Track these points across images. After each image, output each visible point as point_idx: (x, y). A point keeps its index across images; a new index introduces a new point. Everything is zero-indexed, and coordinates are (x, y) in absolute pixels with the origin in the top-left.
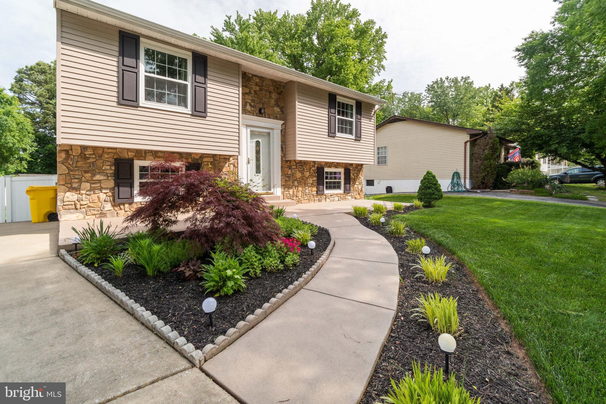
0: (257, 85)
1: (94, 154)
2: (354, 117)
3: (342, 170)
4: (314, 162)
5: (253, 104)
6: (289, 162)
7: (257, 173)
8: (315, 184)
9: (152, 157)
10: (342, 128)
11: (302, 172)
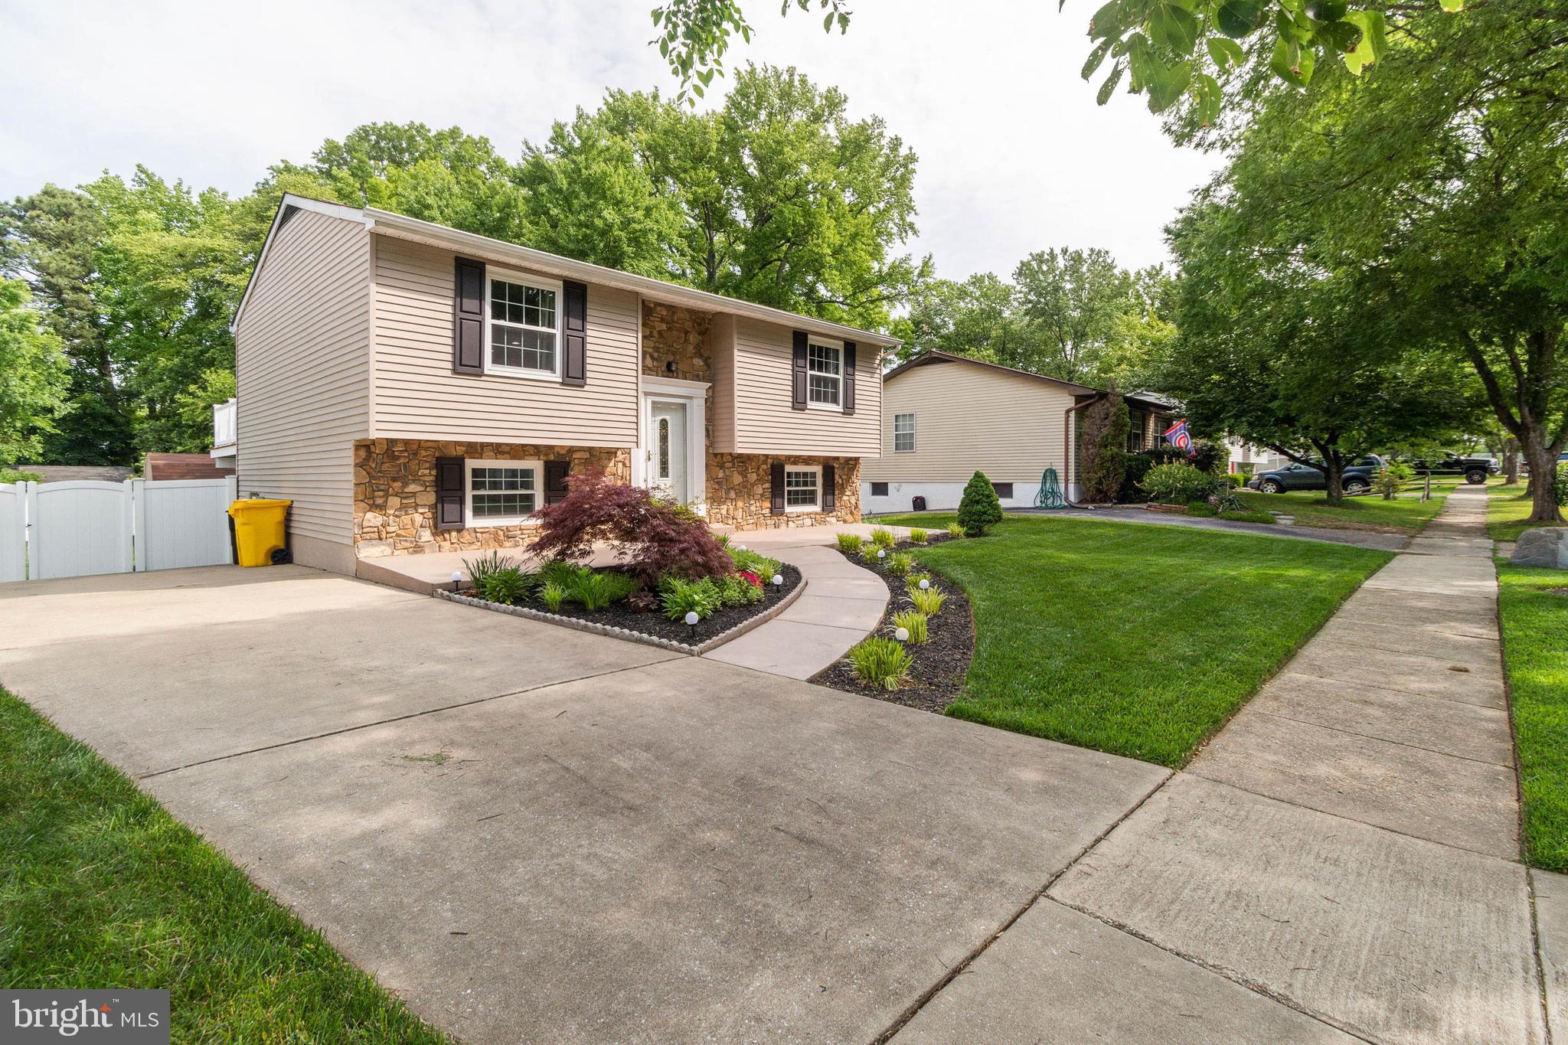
0: (662, 320)
1: (406, 451)
2: (841, 370)
3: (818, 469)
4: (767, 456)
5: (656, 355)
6: (719, 457)
7: (662, 476)
8: (768, 494)
9: (492, 454)
10: (818, 393)
11: (743, 473)
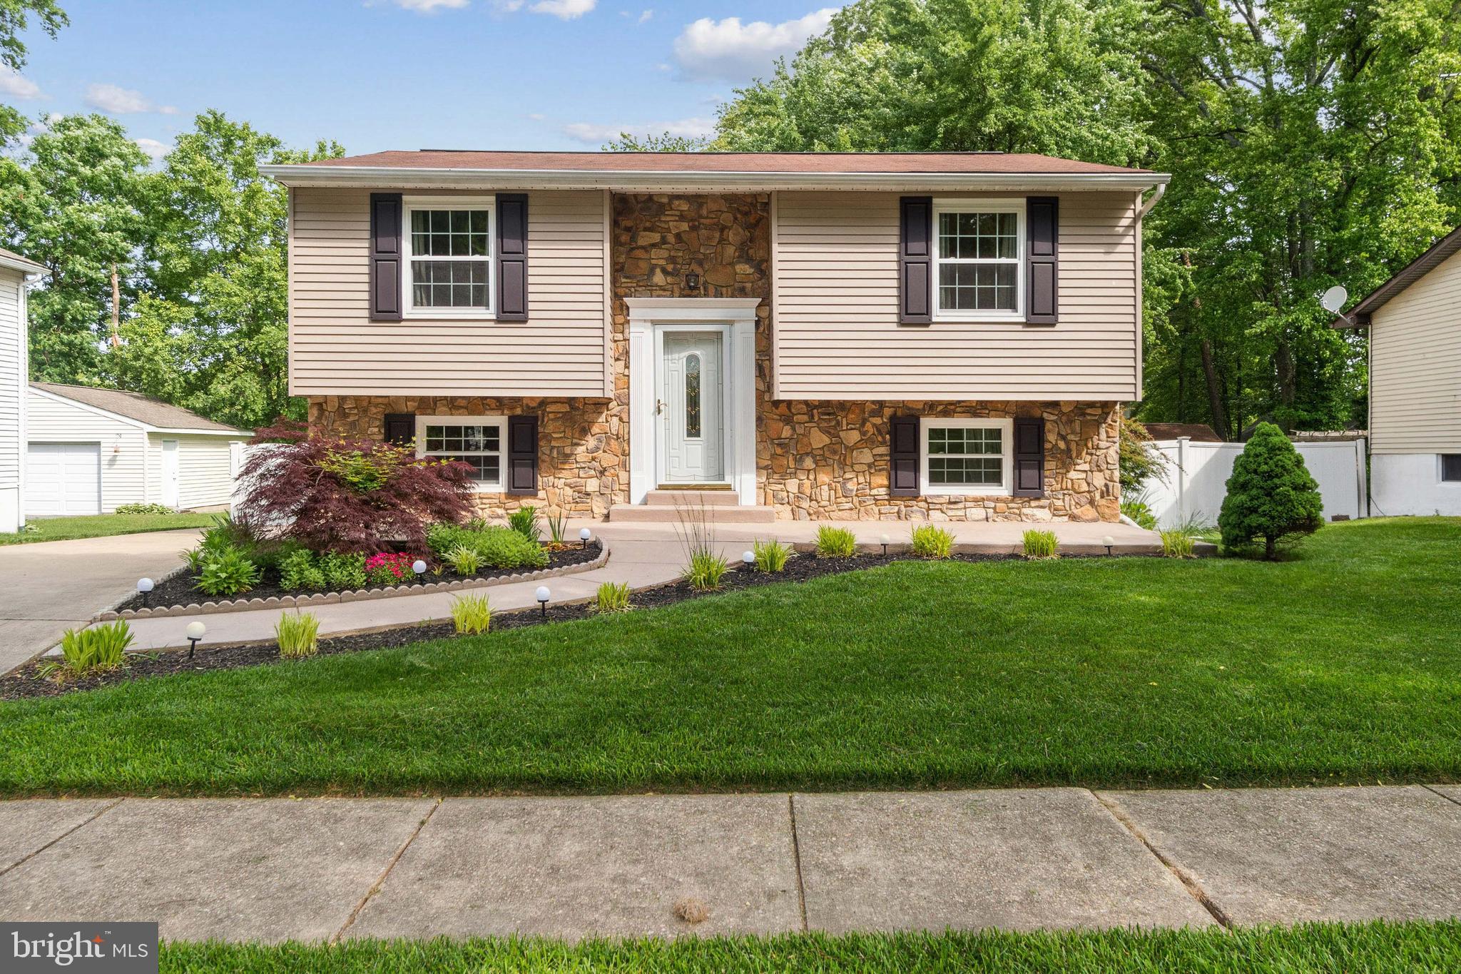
0: (682, 217)
1: (356, 408)
2: (1022, 249)
4: (880, 404)
5: (670, 268)
6: (783, 407)
7: (690, 435)
8: (883, 465)
9: (445, 409)
11: (833, 432)
